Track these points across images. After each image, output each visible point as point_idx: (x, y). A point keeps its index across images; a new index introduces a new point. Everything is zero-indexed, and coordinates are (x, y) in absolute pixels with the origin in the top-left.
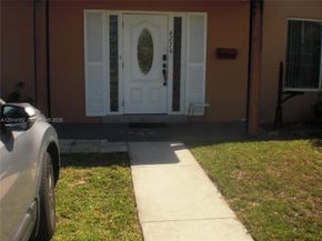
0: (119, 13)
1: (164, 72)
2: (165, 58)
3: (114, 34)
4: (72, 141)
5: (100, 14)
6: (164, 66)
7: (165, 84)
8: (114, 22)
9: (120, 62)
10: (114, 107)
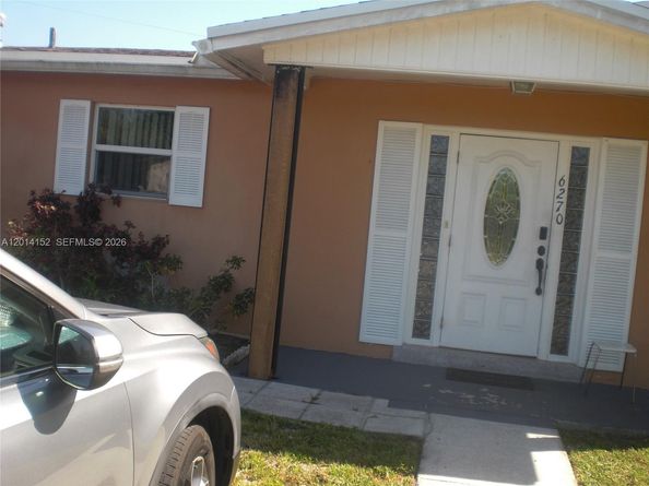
0: (452, 132)
1: (540, 265)
2: (543, 233)
3: (437, 174)
4: (315, 392)
5: (412, 133)
6: (541, 251)
7: (539, 292)
8: (439, 150)
9: (444, 234)
10: (422, 328)
